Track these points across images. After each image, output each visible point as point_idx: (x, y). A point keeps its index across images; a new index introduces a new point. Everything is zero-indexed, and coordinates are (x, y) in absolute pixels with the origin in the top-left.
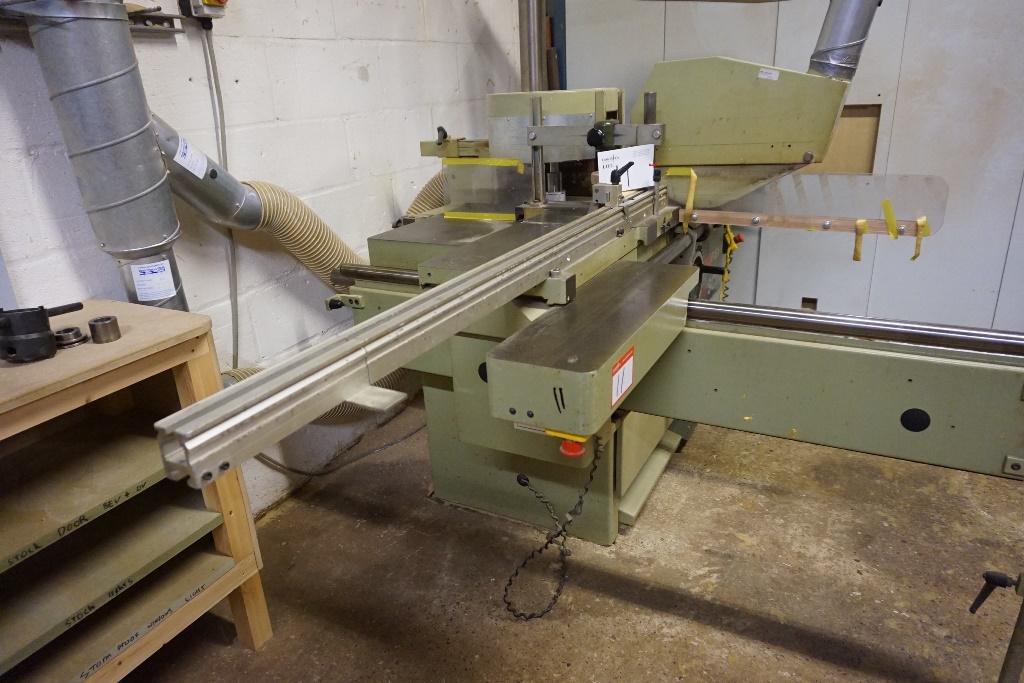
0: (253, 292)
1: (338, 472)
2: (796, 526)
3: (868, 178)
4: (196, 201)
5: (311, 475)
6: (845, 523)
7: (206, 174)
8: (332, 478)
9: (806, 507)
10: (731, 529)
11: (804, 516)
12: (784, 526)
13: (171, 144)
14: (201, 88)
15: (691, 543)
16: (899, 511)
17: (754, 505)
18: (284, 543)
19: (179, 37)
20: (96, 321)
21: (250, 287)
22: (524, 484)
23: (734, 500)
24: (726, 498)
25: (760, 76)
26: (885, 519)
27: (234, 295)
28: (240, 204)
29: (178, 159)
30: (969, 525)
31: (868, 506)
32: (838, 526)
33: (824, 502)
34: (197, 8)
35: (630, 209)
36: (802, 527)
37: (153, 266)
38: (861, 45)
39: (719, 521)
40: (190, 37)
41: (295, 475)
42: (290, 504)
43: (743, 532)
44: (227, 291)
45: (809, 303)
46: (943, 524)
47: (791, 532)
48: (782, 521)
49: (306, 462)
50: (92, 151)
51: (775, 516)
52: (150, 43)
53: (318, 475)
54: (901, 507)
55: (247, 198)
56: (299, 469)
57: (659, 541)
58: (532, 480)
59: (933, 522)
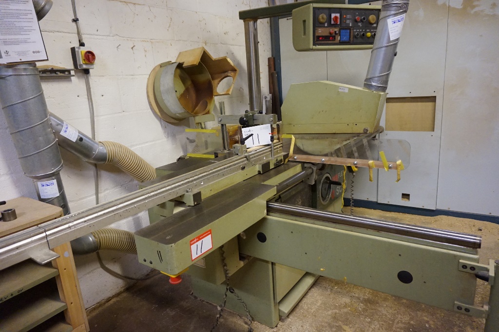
0: (108, 191)
1: (152, 279)
2: (376, 323)
3: (432, 133)
4: (73, 151)
5: (137, 280)
6: (404, 323)
7: (77, 139)
8: (148, 282)
9: (384, 312)
10: (340, 323)
11: (382, 318)
12: (370, 323)
13: (59, 127)
14: (84, 99)
15: (317, 330)
16: (437, 318)
17: (356, 309)
18: (115, 316)
19: (72, 78)
20: (5, 211)
21: (107, 189)
22: (232, 292)
23: (346, 306)
24: (341, 304)
25: (339, 90)
26: (427, 322)
27: (97, 193)
28: (95, 152)
29: (62, 133)
30: (476, 329)
31: (419, 313)
32: (400, 325)
33: (395, 310)
34: (81, 65)
35: (251, 157)
36: (380, 324)
37: (48, 182)
38: (388, 75)
39: (335, 318)
40: (79, 77)
41: (128, 280)
42: (125, 295)
43: (347, 325)
44: (94, 192)
45: (406, 196)
46: (459, 327)
47: (373, 326)
48: (369, 319)
49: (135, 273)
50: (18, 132)
51: (366, 316)
52: (58, 81)
53: (141, 280)
54: (438, 315)
55: (99, 149)
56: (131, 276)
57: (300, 327)
58: (236, 291)
59: (454, 325)
